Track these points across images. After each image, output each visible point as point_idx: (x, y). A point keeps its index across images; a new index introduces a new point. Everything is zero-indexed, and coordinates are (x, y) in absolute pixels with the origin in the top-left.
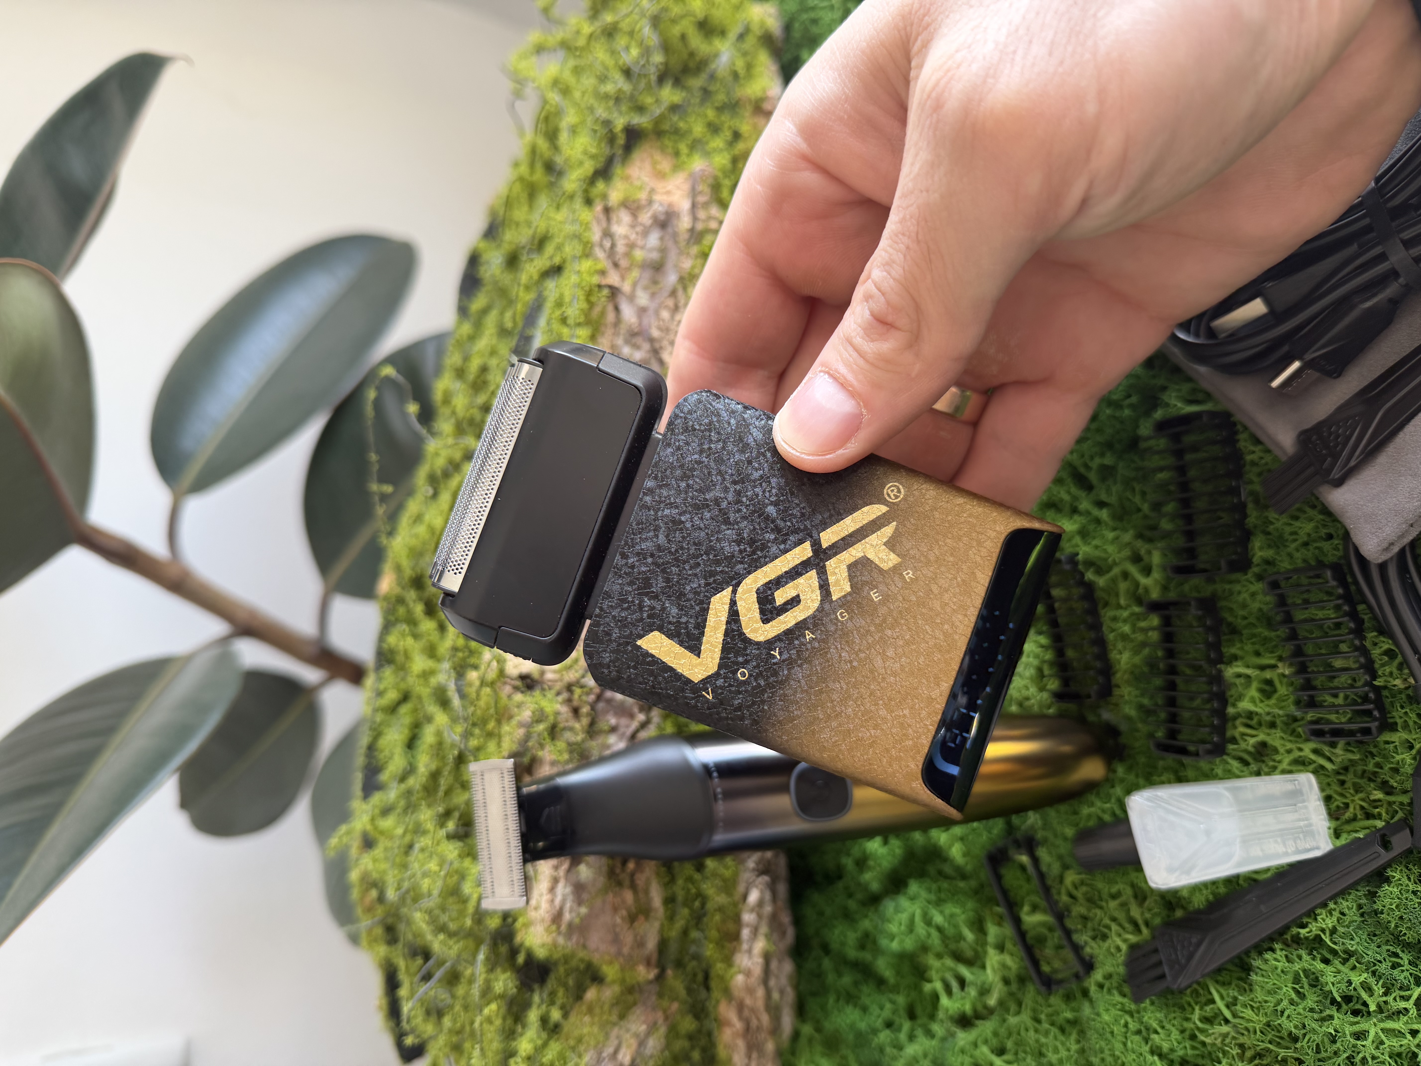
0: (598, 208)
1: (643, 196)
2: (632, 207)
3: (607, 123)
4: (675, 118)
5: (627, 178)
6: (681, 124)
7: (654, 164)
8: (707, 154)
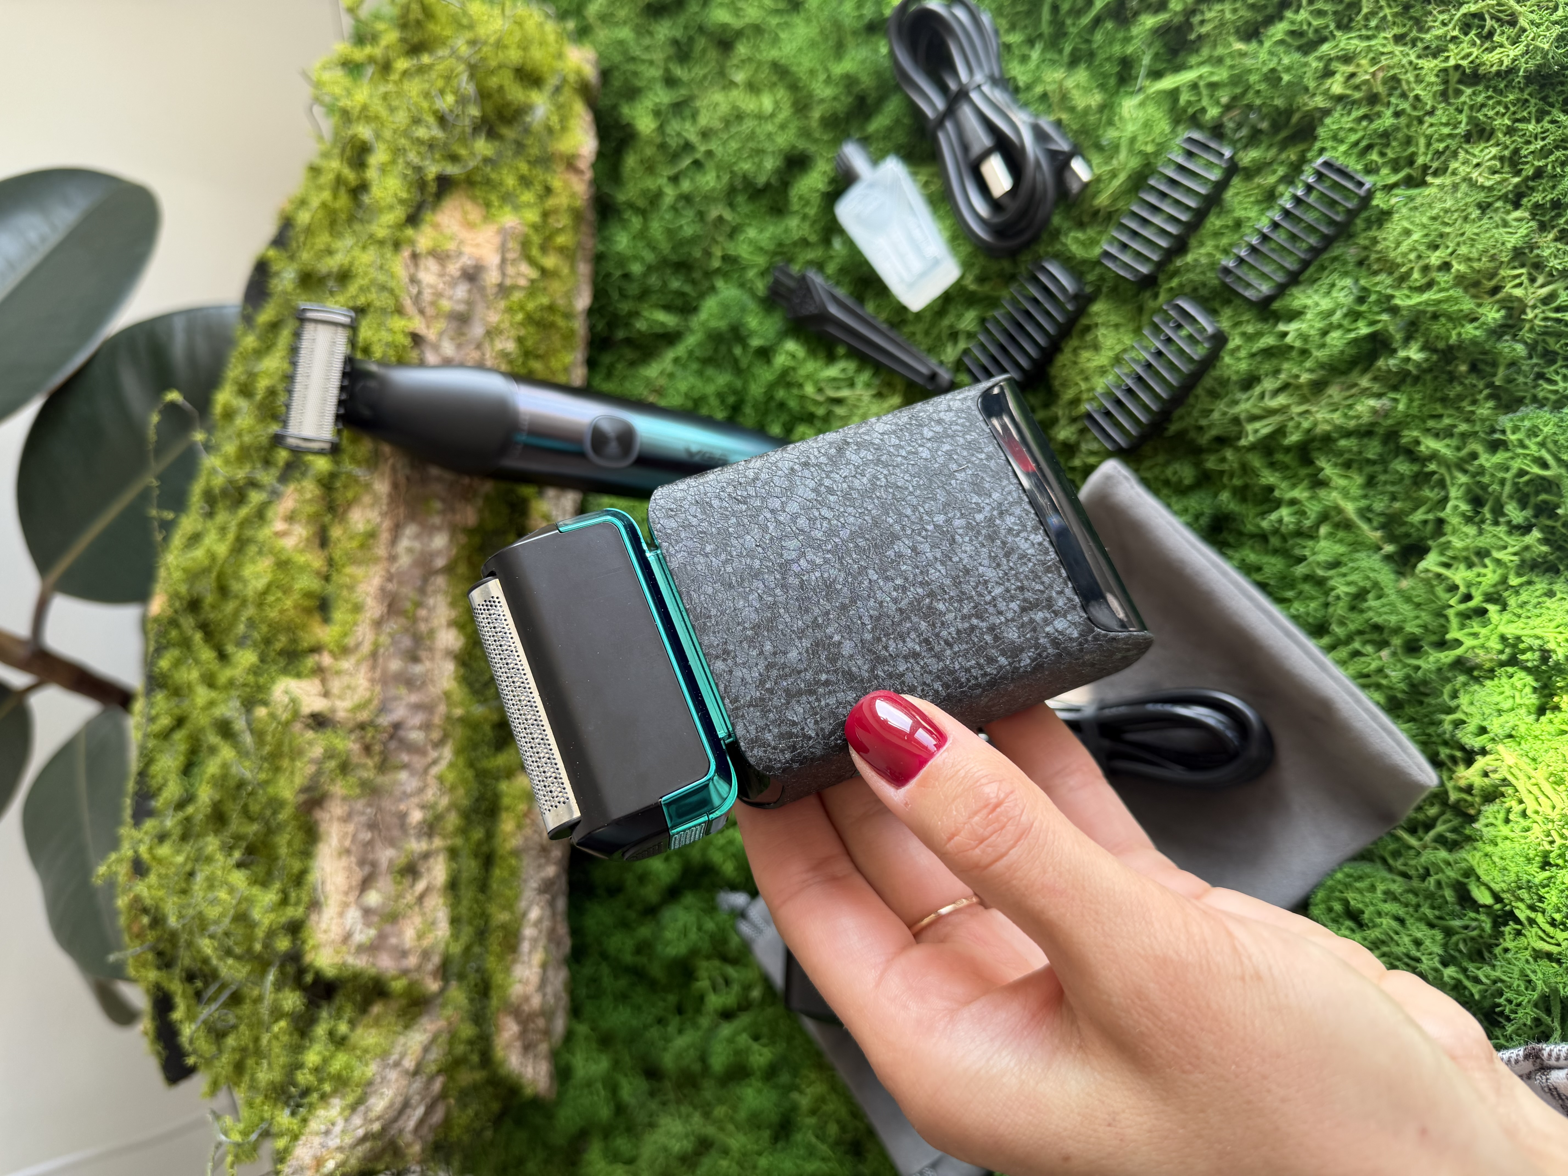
0: (406, 253)
1: (451, 246)
2: (440, 256)
3: (418, 169)
4: (488, 169)
5: (436, 226)
6: (493, 176)
7: (465, 213)
8: (517, 208)
